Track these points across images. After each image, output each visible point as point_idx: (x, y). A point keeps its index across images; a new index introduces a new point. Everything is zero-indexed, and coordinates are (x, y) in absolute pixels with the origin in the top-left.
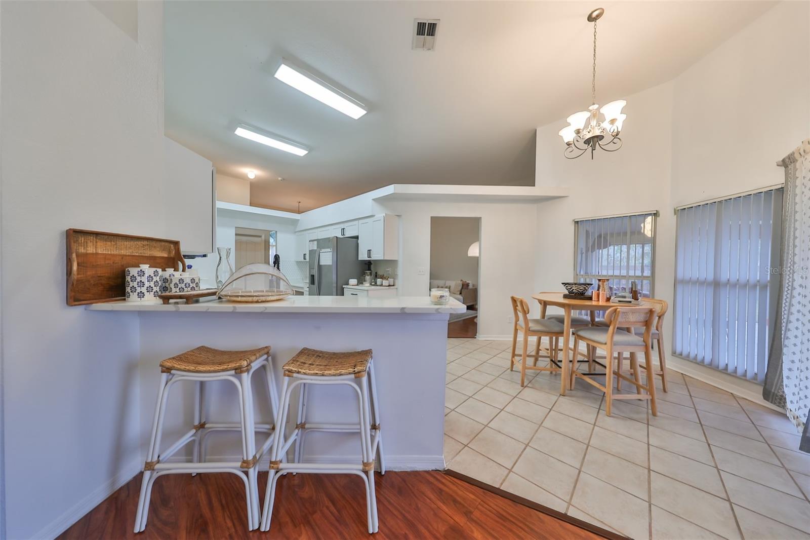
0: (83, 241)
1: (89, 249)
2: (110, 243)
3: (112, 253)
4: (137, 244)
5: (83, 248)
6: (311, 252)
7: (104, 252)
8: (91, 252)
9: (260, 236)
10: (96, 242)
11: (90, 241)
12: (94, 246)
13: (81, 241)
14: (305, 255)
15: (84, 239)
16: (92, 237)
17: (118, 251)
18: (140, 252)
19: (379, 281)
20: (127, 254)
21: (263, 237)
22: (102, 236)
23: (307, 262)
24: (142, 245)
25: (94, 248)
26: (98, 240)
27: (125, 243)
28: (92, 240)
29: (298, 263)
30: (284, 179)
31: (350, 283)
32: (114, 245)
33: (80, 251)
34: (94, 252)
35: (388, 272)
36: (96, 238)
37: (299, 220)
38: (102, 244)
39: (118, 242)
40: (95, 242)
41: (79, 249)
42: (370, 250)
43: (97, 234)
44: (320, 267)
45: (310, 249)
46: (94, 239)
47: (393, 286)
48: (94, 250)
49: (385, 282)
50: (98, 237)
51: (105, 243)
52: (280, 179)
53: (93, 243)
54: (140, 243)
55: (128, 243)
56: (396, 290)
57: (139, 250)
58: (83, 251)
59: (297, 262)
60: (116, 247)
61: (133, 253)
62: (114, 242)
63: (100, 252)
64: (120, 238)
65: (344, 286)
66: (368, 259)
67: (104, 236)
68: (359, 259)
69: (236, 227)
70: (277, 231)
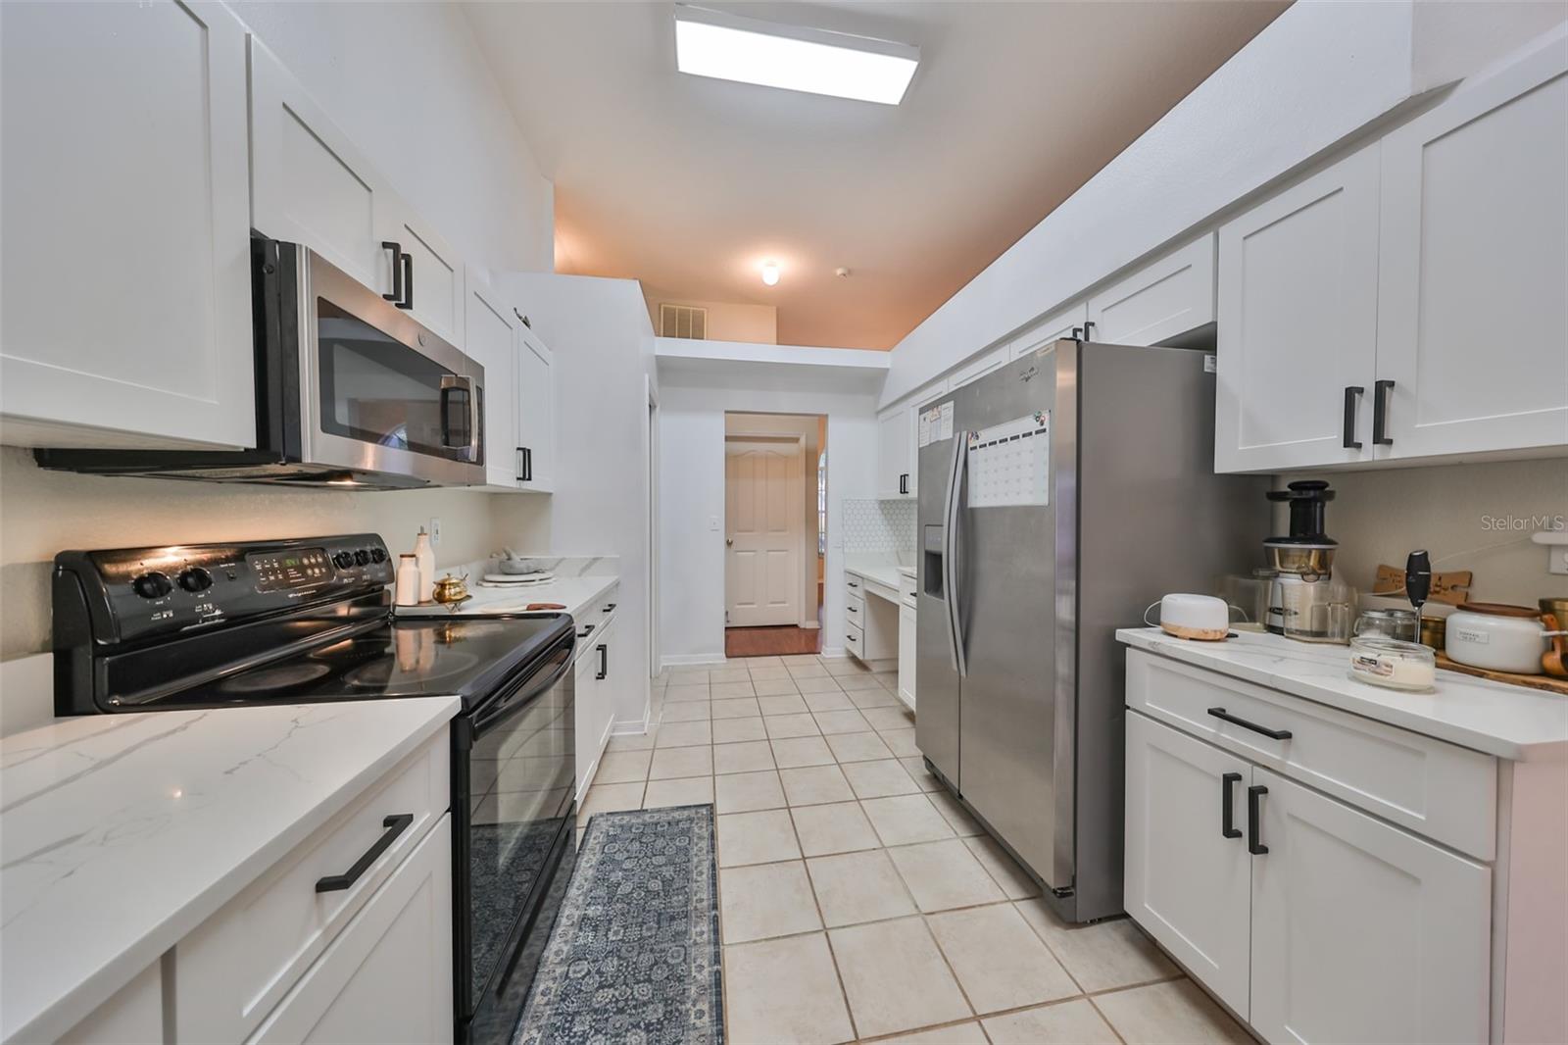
6: (929, 457)
9: (796, 440)
14: (904, 477)
21: (803, 441)
23: (911, 501)
29: (885, 505)
30: (849, 272)
37: (888, 369)
44: (968, 518)
45: (925, 443)
52: (839, 272)
59: (882, 502)
65: (1122, 635)
68: (1219, 467)
69: (727, 412)
70: (827, 416)
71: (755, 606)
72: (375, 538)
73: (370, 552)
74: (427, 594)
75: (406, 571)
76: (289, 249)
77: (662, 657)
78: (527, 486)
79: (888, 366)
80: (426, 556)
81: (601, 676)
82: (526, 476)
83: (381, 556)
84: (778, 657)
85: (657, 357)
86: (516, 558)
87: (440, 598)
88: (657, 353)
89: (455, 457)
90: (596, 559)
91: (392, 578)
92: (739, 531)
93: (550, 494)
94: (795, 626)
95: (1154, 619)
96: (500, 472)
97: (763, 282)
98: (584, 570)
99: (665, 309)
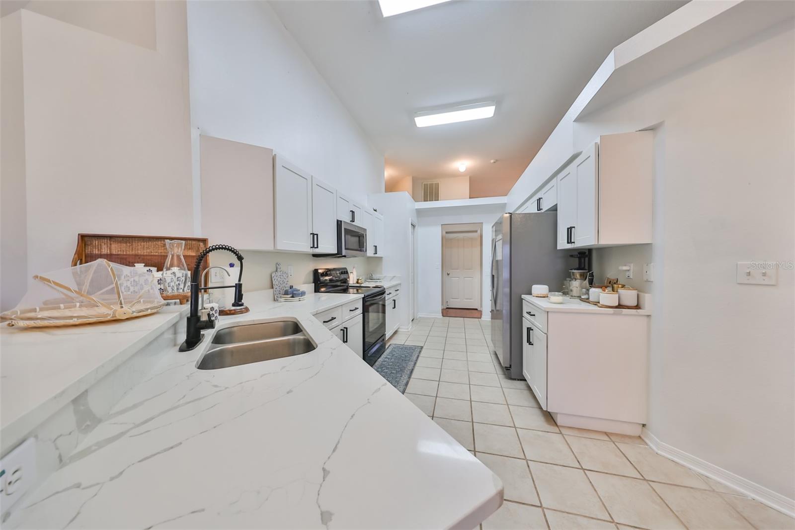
0: (97, 244)
1: (103, 250)
2: (125, 245)
3: (128, 253)
4: (156, 244)
5: (97, 250)
6: (493, 242)
7: (119, 253)
8: (106, 253)
9: (476, 231)
10: (111, 244)
11: (105, 244)
12: (108, 248)
13: (95, 244)
15: (98, 243)
16: (106, 240)
17: (134, 251)
18: (160, 251)
19: (594, 292)
20: (145, 254)
21: (479, 231)
22: (116, 239)
24: (162, 245)
25: (109, 250)
26: (112, 243)
27: (142, 243)
28: (106, 243)
30: (497, 160)
31: (533, 292)
32: (130, 246)
33: (94, 253)
34: (109, 253)
35: (627, 274)
36: (110, 240)
37: (506, 203)
38: (116, 246)
39: (134, 243)
40: (109, 245)
41: (93, 251)
42: (571, 228)
43: (111, 237)
45: (492, 239)
46: (108, 241)
47: (637, 307)
48: (108, 251)
49: (607, 297)
50: (112, 240)
51: (119, 244)
52: (492, 161)
53: (107, 245)
54: (159, 242)
55: (146, 244)
56: (645, 319)
57: (158, 249)
58: (97, 253)
60: (132, 248)
61: (151, 252)
62: (129, 243)
63: (114, 253)
64: (136, 239)
65: (523, 296)
66: (570, 246)
67: (119, 239)
68: (558, 249)
69: (442, 225)
70: (482, 223)
71: (459, 300)
72: (346, 268)
73: (345, 272)
74: (355, 282)
75: (351, 276)
76: (341, 221)
77: (419, 313)
78: (376, 255)
79: (506, 202)
80: (355, 273)
81: (394, 307)
82: (376, 253)
83: (347, 273)
84: (462, 319)
85: (416, 209)
86: (373, 275)
87: (357, 283)
88: (416, 208)
89: (361, 251)
90: (394, 277)
91: (349, 278)
92: (453, 269)
93: (382, 257)
94: (477, 309)
95: (530, 293)
96: (370, 252)
97: (460, 172)
98: (391, 280)
99: (424, 185)
